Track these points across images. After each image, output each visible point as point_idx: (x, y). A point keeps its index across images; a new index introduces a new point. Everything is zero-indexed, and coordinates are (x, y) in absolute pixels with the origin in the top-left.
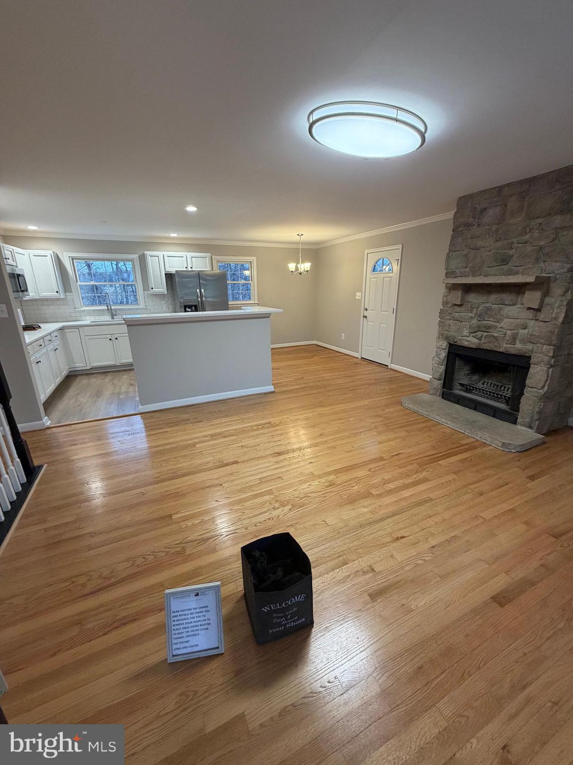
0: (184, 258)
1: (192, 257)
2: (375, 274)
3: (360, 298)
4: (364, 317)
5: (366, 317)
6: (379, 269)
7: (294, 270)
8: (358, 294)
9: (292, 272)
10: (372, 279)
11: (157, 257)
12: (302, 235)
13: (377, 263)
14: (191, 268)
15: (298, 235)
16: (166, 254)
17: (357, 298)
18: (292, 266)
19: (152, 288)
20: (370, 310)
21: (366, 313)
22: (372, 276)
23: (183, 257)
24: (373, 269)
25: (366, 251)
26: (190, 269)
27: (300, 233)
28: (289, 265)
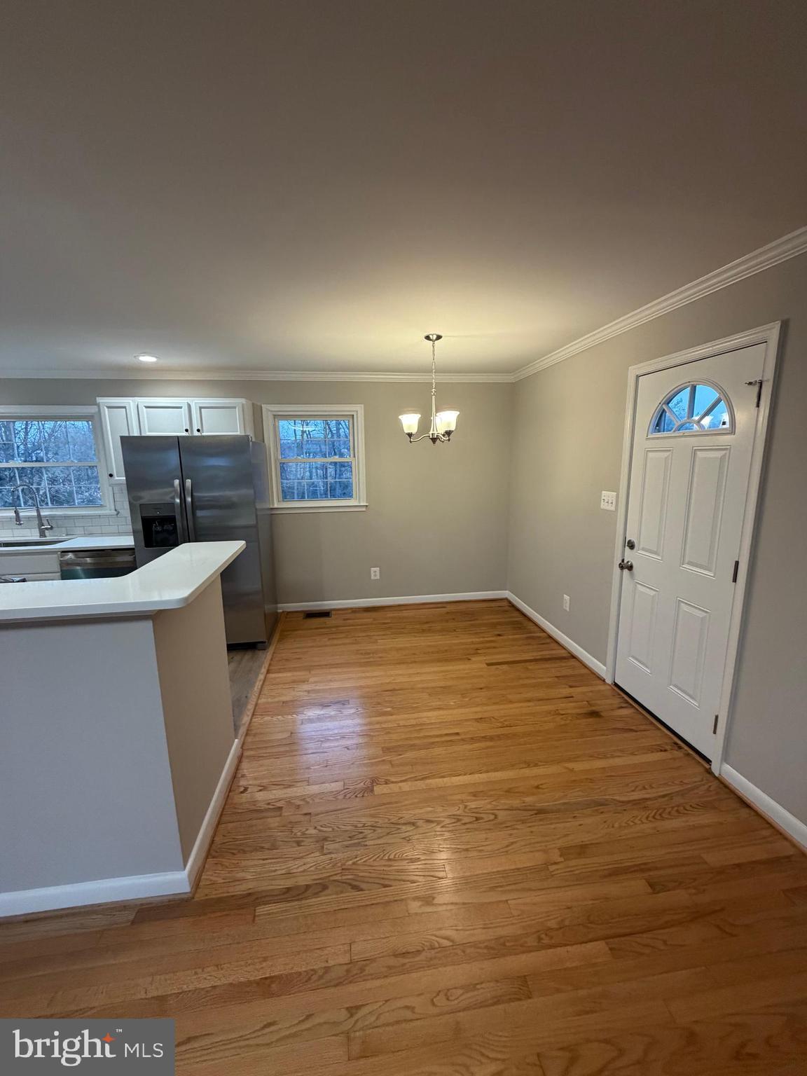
0: (185, 410)
1: (201, 408)
2: (665, 440)
3: (613, 508)
4: (622, 567)
5: (630, 568)
6: (677, 423)
7: (414, 430)
8: (608, 495)
9: (410, 435)
10: (650, 455)
11: (124, 409)
12: (439, 337)
13: (668, 402)
14: (198, 430)
15: (428, 338)
16: (143, 401)
17: (604, 506)
18: (410, 422)
19: (111, 475)
20: (643, 549)
21: (630, 556)
22: (650, 444)
23: (181, 408)
24: (655, 421)
25: (633, 371)
26: (196, 434)
27: (433, 332)
28: (400, 417)
